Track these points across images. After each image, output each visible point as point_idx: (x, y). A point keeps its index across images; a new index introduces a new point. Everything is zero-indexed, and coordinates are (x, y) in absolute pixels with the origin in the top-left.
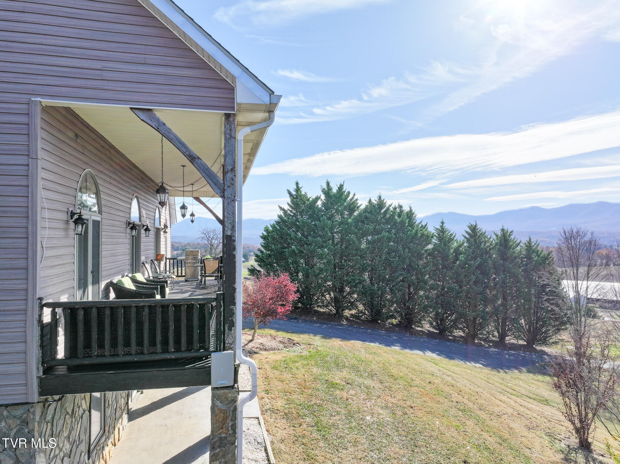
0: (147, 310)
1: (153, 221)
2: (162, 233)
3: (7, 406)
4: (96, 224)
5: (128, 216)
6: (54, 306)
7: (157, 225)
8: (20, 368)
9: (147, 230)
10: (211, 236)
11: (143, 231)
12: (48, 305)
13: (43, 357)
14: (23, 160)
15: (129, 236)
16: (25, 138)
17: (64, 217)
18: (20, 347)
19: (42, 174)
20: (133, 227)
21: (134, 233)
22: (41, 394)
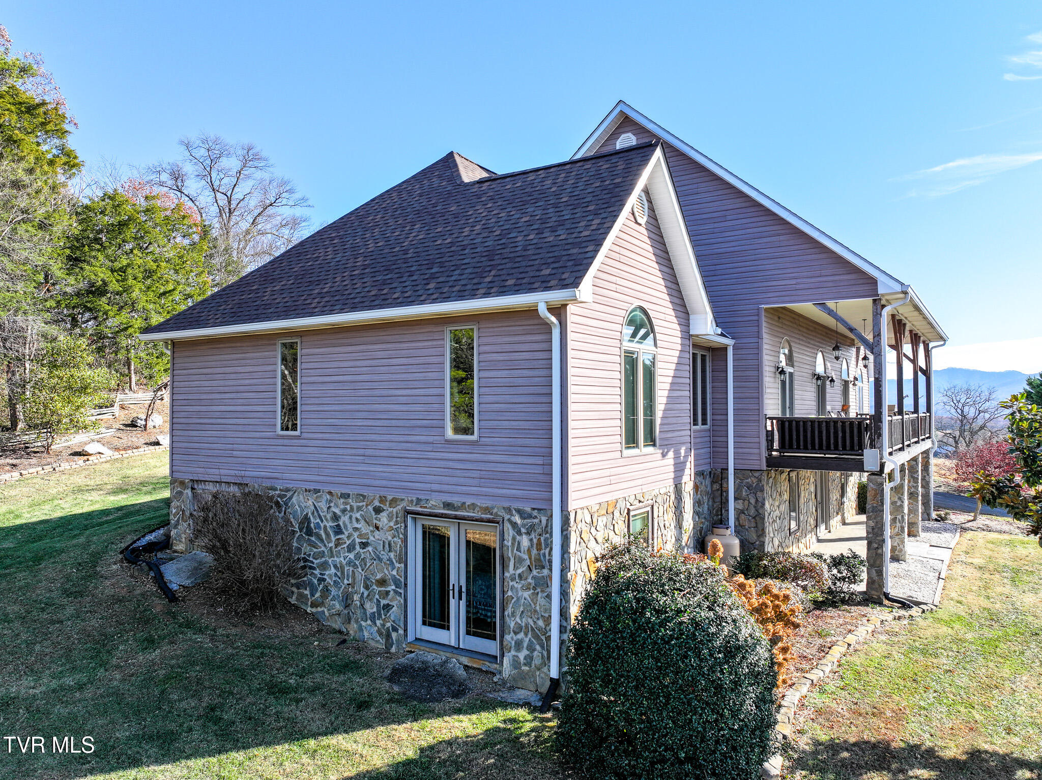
0: (824, 424)
1: (840, 374)
2: (851, 385)
3: (751, 470)
4: (791, 374)
5: (813, 368)
6: (771, 419)
7: (845, 377)
8: (756, 451)
9: (832, 381)
10: (962, 401)
11: (828, 383)
12: (770, 418)
13: (768, 446)
14: (755, 340)
15: (814, 386)
16: (757, 328)
17: (773, 370)
18: (757, 440)
19: (765, 346)
20: (819, 378)
21: (819, 382)
22: (767, 466)
